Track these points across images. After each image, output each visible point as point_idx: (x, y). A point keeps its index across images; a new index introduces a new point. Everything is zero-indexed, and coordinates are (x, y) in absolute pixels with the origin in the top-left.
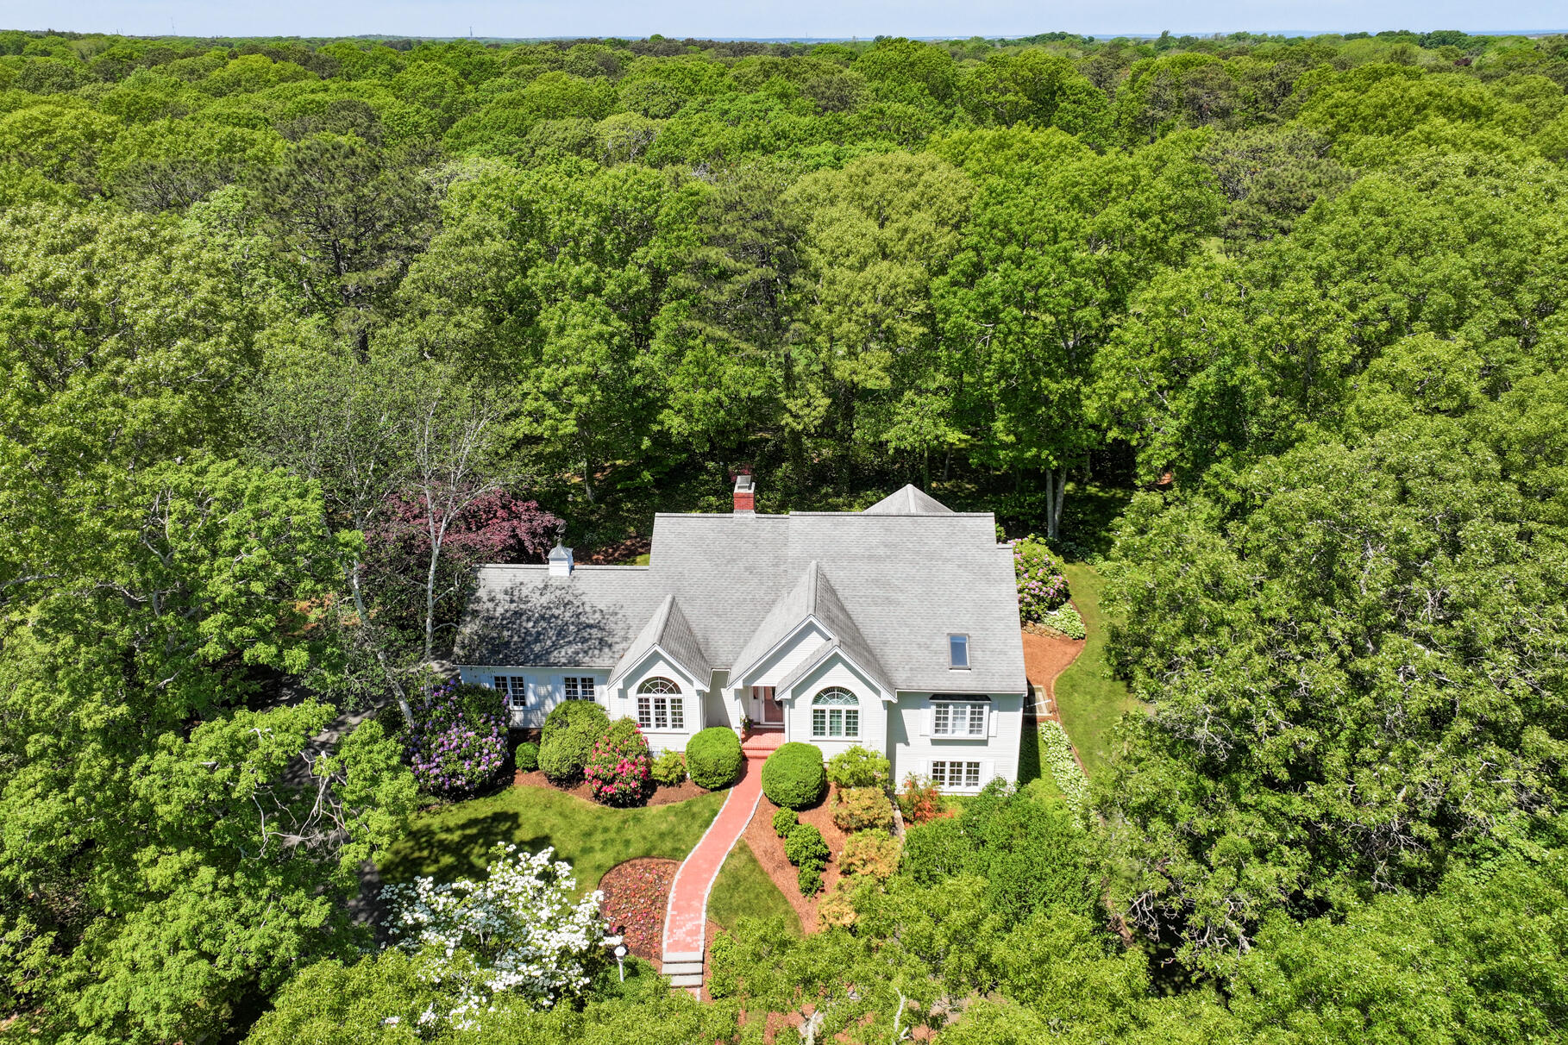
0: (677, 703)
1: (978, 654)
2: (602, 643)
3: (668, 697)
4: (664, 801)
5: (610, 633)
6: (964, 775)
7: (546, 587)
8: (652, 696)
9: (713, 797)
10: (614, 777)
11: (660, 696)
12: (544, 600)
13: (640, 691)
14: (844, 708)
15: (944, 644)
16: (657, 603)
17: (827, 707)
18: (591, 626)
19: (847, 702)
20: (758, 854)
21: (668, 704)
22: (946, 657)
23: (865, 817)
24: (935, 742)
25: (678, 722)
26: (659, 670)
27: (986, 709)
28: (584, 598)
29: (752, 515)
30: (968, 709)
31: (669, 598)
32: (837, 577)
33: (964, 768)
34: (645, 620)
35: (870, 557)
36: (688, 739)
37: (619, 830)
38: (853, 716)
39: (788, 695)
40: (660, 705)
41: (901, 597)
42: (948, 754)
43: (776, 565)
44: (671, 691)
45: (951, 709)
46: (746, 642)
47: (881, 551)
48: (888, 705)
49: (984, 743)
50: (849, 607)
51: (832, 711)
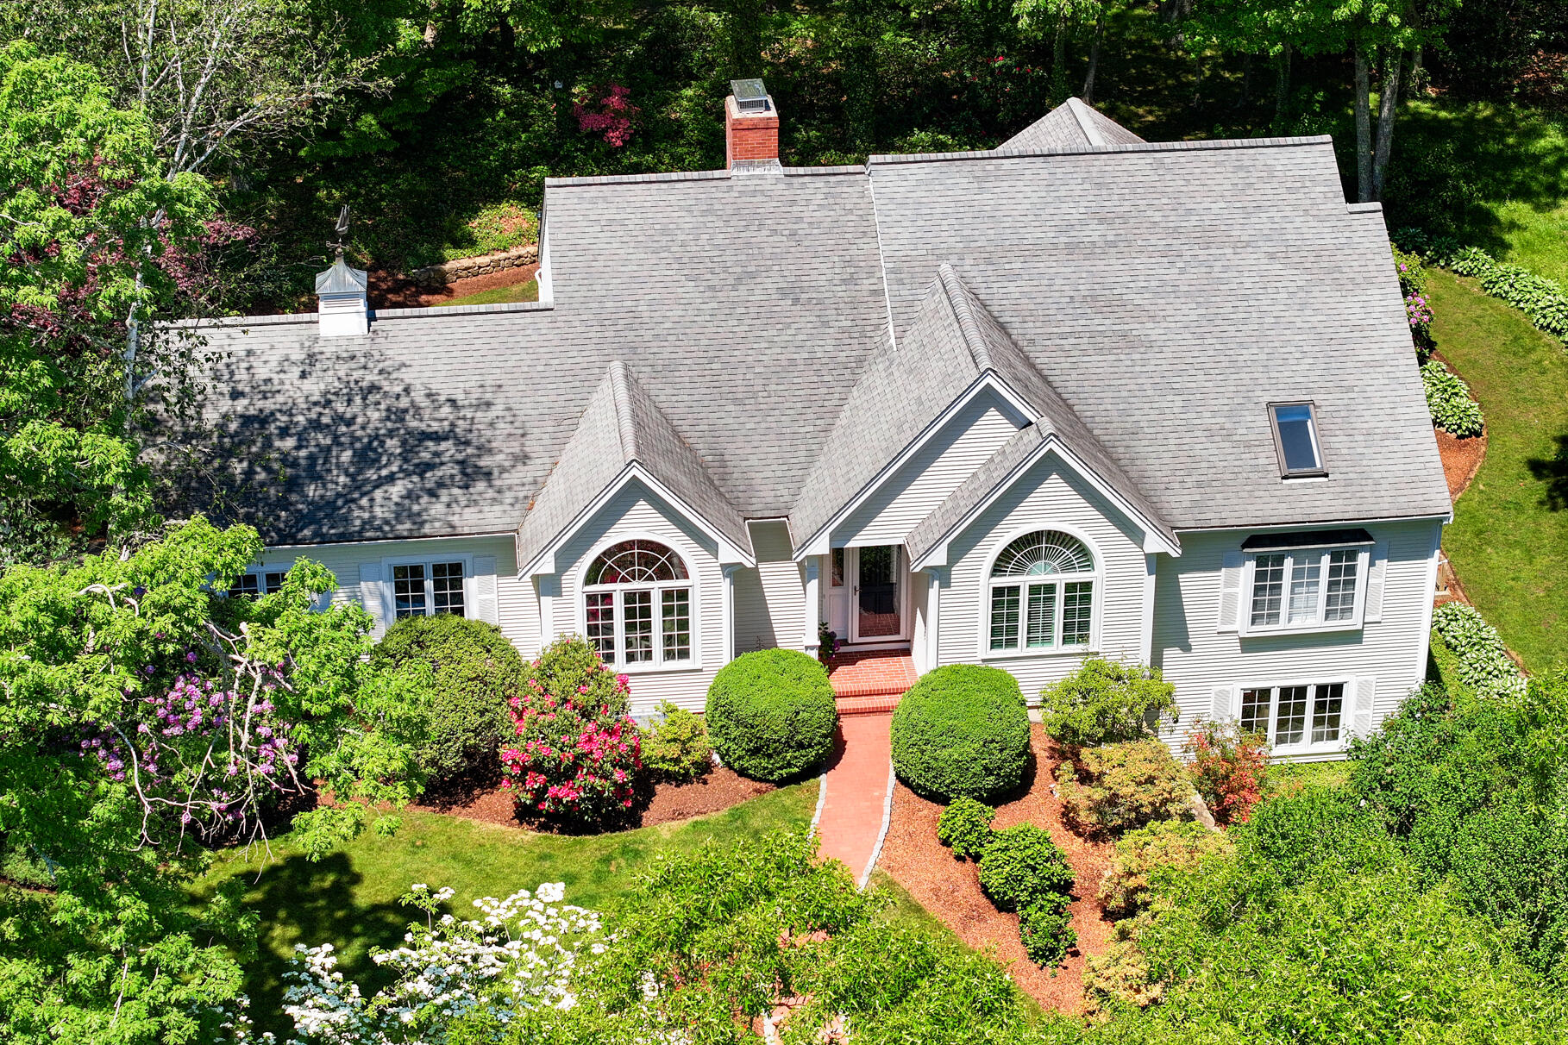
0: (677, 602)
1: (1339, 442)
2: (471, 473)
3: (656, 588)
4: (679, 814)
5: (484, 450)
6: (1309, 714)
7: (312, 358)
8: (618, 589)
9: (788, 797)
10: (576, 766)
11: (637, 585)
12: (313, 387)
13: (591, 579)
14: (1061, 579)
15: (1263, 426)
16: (590, 381)
17: (1023, 581)
18: (437, 437)
19: (1068, 567)
20: (917, 896)
21: (656, 605)
22: (1270, 455)
23: (1145, 798)
24: (1250, 645)
25: (678, 646)
26: (640, 525)
27: (1363, 559)
28: (407, 376)
29: (777, 170)
30: (1326, 562)
31: (617, 368)
32: (1005, 295)
33: (1311, 699)
34: (567, 423)
35: (1071, 248)
36: (707, 680)
37: (599, 878)
38: (1080, 595)
39: (939, 558)
40: (638, 607)
41: (1155, 332)
42: (1278, 671)
43: (851, 280)
44: (664, 574)
45: (1288, 563)
46: (812, 456)
47: (1094, 232)
48: (1160, 565)
49: (1354, 637)
50: (1041, 360)
51: (1034, 589)
